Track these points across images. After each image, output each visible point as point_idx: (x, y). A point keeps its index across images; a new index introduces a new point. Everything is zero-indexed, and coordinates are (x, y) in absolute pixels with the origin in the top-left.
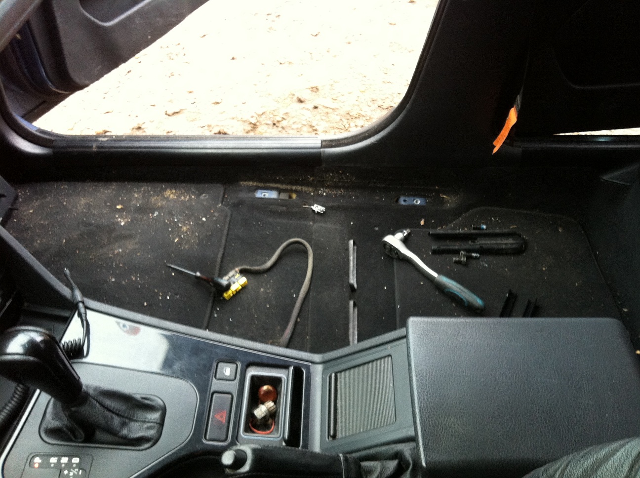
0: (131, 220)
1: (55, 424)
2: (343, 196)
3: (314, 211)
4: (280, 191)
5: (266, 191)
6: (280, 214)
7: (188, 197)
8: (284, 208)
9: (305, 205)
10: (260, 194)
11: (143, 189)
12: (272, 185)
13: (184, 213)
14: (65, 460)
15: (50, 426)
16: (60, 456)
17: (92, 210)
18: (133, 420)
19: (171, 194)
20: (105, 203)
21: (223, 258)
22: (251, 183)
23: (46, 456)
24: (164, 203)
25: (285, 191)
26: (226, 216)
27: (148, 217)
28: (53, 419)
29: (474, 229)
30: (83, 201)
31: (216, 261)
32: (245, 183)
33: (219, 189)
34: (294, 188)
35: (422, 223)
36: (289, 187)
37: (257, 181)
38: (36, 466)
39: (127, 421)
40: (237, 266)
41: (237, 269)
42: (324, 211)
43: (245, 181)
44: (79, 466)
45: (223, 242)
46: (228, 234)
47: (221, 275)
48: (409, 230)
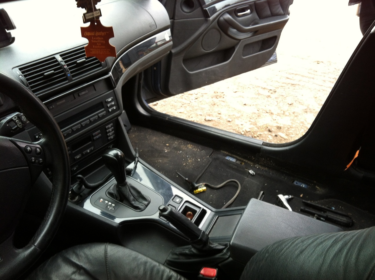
0: (170, 151)
1: (112, 191)
2: (266, 171)
3: (249, 173)
4: (237, 160)
5: (231, 158)
6: (233, 169)
7: (196, 149)
8: (236, 167)
9: (246, 169)
10: (228, 158)
11: (179, 141)
12: (235, 156)
13: (192, 155)
14: (110, 203)
15: (110, 191)
16: (109, 201)
17: (156, 142)
18: (138, 201)
19: (190, 146)
20: (163, 142)
21: (200, 178)
22: (225, 152)
23: (105, 200)
24: (186, 149)
25: (240, 160)
26: (209, 162)
27: (177, 152)
28: (112, 190)
29: (327, 207)
30: (154, 138)
31: (197, 177)
32: (223, 152)
33: (211, 150)
34: (244, 160)
35: (301, 196)
36: (242, 159)
37: (228, 152)
38: (101, 201)
39: (135, 200)
40: (204, 182)
41: (204, 183)
42: (254, 174)
43: (223, 151)
44: (114, 207)
45: (203, 171)
46: (206, 169)
47: (197, 183)
48: (293, 197)
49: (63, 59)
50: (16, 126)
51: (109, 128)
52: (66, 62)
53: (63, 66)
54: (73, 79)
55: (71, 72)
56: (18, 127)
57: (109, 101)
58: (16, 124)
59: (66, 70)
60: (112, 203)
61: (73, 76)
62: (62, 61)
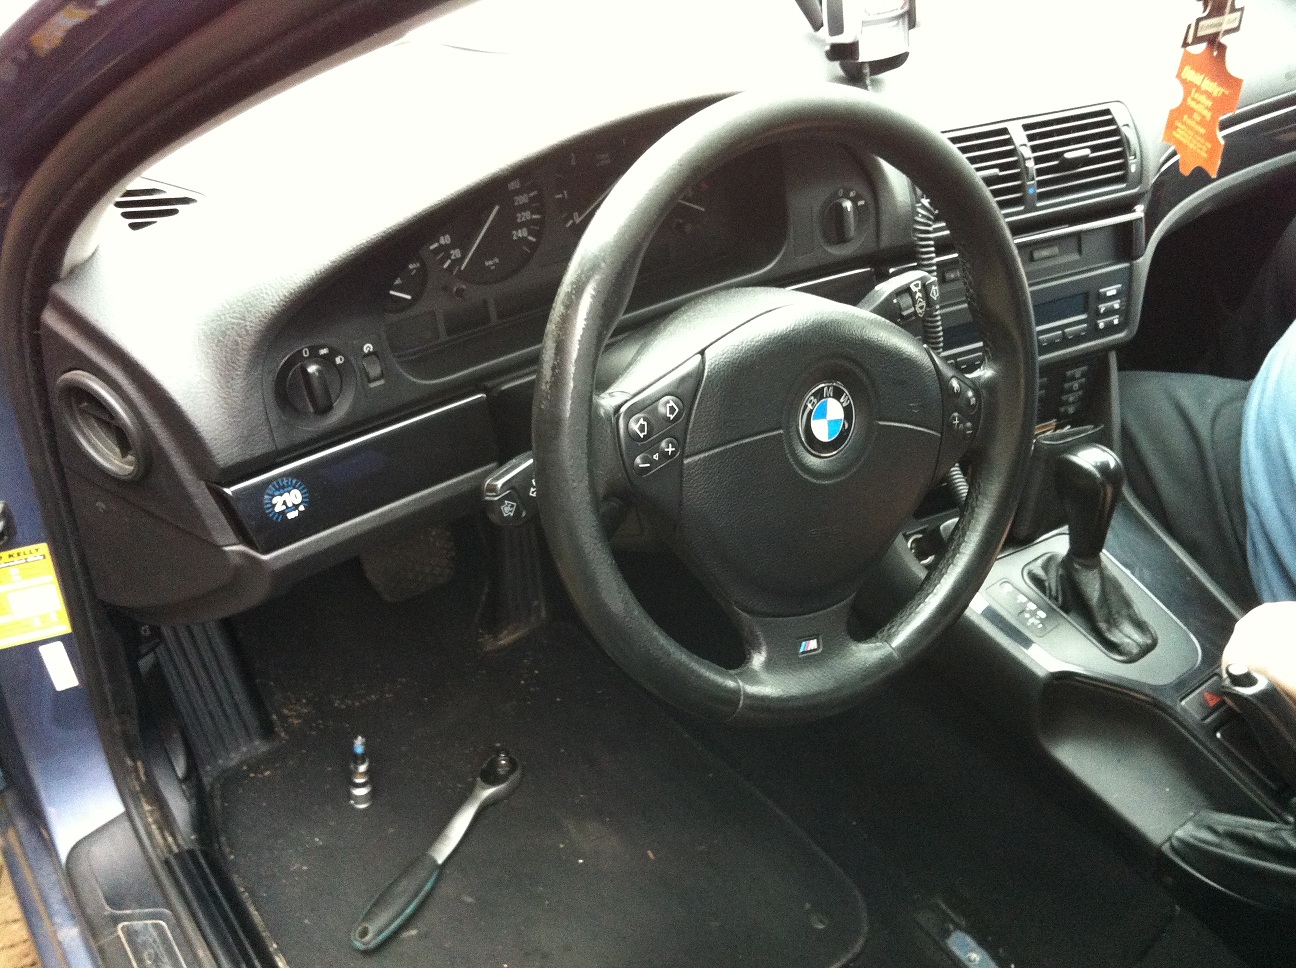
14: (1032, 606)
15: (1034, 571)
16: (1030, 600)
23: (1017, 590)
49: (1031, 138)
50: (912, 309)
51: (1073, 378)
52: (1034, 149)
53: (1025, 160)
54: (1039, 204)
55: (1038, 182)
56: (915, 313)
57: (1109, 294)
58: (914, 303)
59: (1027, 174)
60: (1040, 608)
61: (1042, 196)
62: (1025, 145)
